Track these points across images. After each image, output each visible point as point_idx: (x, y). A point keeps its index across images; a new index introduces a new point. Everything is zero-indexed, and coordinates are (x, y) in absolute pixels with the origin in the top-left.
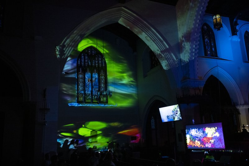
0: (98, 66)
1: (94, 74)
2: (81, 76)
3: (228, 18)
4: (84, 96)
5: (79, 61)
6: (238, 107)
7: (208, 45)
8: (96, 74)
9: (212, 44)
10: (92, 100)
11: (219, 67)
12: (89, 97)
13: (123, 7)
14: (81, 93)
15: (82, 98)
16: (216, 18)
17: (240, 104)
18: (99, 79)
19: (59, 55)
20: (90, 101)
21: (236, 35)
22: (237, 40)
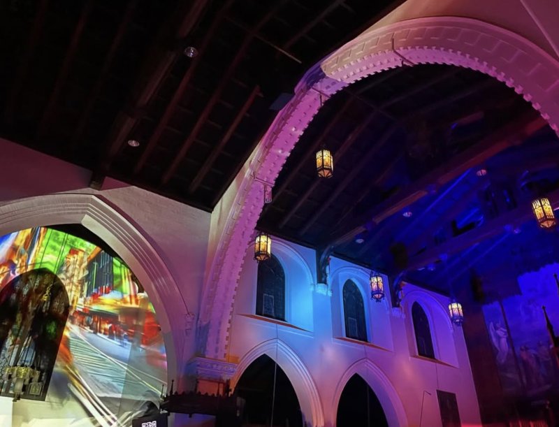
3: (314, 251)
11: (279, 341)
13: (95, 195)
16: (260, 241)
21: (325, 282)
22: (325, 294)
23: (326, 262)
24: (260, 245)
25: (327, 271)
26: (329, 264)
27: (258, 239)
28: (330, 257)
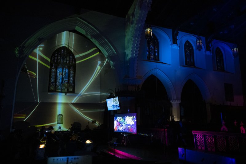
0: (69, 63)
1: (65, 69)
2: (53, 70)
3: (171, 30)
4: (55, 86)
5: (53, 58)
6: (171, 102)
7: (152, 51)
8: (67, 69)
9: (156, 50)
10: (62, 90)
11: (157, 69)
12: (59, 88)
13: (78, 17)
14: (52, 84)
15: (53, 88)
16: (147, 31)
17: (173, 100)
18: (69, 73)
19: (18, 54)
20: (60, 91)
21: (176, 43)
22: (176, 48)
23: (177, 35)
24: (147, 32)
25: (177, 39)
26: (178, 35)
27: (146, 30)
28: (179, 31)
